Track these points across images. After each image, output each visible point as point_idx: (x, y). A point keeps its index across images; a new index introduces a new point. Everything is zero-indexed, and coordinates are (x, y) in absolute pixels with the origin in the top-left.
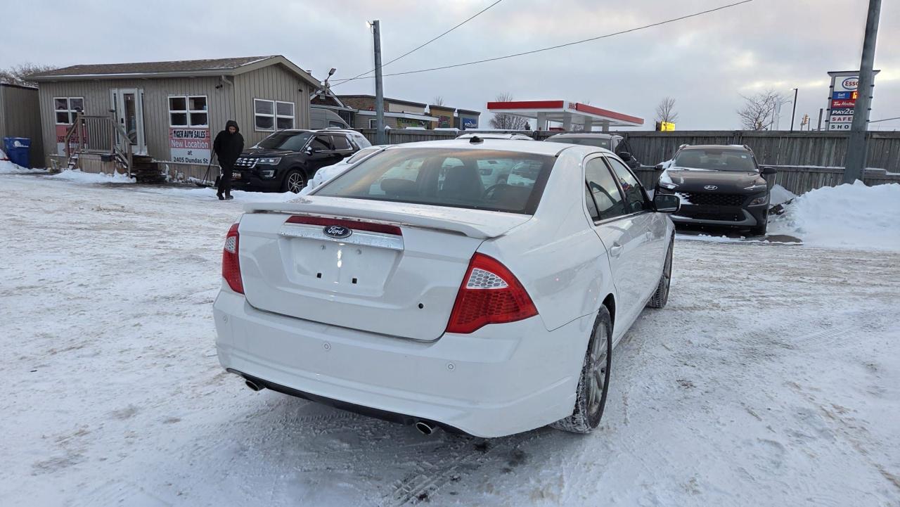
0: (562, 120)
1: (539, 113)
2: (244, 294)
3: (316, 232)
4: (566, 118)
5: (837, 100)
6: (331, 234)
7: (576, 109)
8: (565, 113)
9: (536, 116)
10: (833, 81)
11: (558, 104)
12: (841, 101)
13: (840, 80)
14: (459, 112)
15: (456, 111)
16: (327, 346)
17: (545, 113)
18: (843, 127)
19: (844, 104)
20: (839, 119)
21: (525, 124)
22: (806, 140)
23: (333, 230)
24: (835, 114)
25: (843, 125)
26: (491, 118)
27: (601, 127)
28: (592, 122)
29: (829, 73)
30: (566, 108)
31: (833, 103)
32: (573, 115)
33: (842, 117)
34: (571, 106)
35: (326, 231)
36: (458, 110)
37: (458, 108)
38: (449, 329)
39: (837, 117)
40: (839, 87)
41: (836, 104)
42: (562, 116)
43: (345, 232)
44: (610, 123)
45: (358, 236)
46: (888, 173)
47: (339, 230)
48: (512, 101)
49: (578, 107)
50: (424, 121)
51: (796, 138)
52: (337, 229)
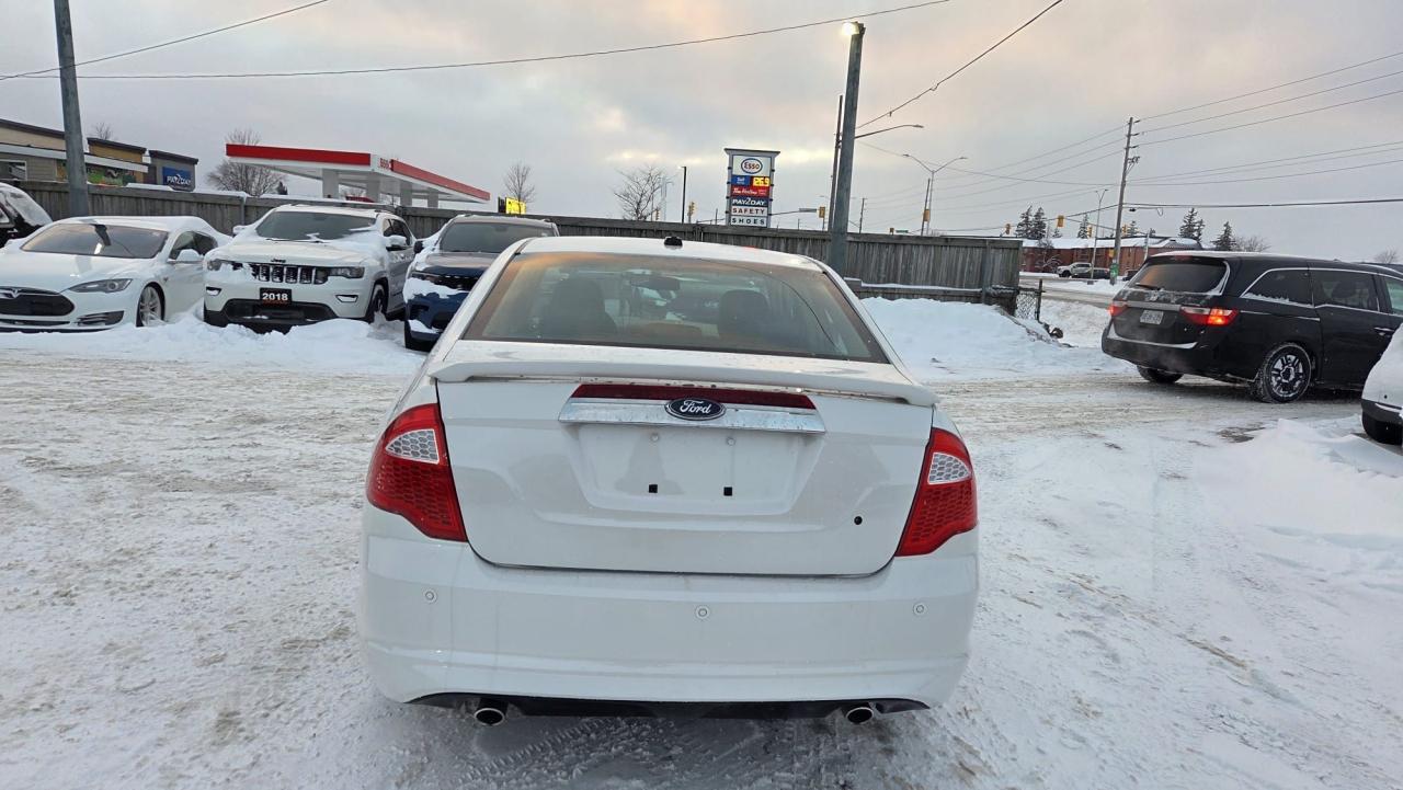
0: (364, 185)
1: (324, 170)
2: (467, 541)
3: (654, 412)
4: (374, 181)
5: (737, 186)
6: (687, 413)
7: (392, 169)
8: (373, 174)
9: (320, 174)
10: (731, 161)
11: (364, 159)
12: (741, 187)
13: (739, 160)
14: (154, 154)
15: (147, 153)
16: (703, 610)
17: (337, 172)
18: (752, 221)
19: (744, 191)
20: (741, 211)
21: (277, 186)
22: (776, 240)
23: (690, 406)
24: (735, 204)
25: (745, 219)
26: (211, 171)
27: (426, 201)
28: (412, 191)
29: (726, 150)
30: (375, 167)
31: (732, 190)
32: (382, 179)
33: (743, 208)
34: (383, 163)
35: (676, 407)
36: (150, 152)
37: (150, 147)
38: (903, 550)
39: (738, 208)
40: (738, 171)
41: (736, 191)
42: (364, 178)
43: (716, 411)
44: (440, 196)
45: (737, 416)
46: (863, 285)
47: (703, 405)
48: (258, 145)
49: (394, 165)
50: (117, 170)
51: (765, 237)
52: (696, 405)
